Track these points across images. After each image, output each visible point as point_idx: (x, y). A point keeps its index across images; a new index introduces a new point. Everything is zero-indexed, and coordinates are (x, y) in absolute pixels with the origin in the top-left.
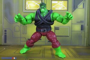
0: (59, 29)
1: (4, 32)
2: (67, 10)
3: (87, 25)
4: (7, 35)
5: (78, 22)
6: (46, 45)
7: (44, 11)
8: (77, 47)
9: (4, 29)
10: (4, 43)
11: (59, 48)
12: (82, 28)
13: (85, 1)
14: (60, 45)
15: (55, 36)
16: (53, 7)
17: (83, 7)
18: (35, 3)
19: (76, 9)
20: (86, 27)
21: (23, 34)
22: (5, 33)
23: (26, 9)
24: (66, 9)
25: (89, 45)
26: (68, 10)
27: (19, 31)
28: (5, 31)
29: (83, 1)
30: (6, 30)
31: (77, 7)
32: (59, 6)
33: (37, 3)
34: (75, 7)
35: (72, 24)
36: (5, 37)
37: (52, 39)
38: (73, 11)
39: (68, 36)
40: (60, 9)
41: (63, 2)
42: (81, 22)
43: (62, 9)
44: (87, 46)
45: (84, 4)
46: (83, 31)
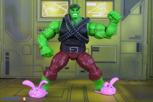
0: (98, 50)
1: (5, 56)
3: (147, 43)
4: (11, 60)
5: (131, 38)
9: (5, 52)
10: (4, 75)
12: (139, 48)
13: (143, 2)
16: (88, 12)
17: (140, 13)
20: (145, 46)
21: (37, 58)
22: (7, 58)
23: (42, 16)
25: (151, 77)
27: (31, 54)
29: (141, 1)
30: (7, 52)
31: (129, 12)
32: (99, 11)
33: (62, 6)
34: (126, 13)
35: (121, 41)
36: (7, 64)
39: (114, 62)
41: (105, 3)
42: (137, 37)
45: (141, 6)
46: (140, 52)
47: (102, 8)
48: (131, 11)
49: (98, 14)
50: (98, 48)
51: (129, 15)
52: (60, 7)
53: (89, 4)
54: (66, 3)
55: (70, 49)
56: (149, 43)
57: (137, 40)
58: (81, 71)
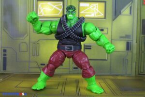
0: (90, 48)
1: (3, 53)
2: (103, 17)
4: (8, 57)
5: (121, 37)
6: (70, 74)
7: (72, 18)
8: (119, 78)
9: (3, 49)
10: (2, 70)
11: (93, 78)
12: (128, 47)
13: (133, 4)
14: (94, 73)
15: (87, 59)
16: (81, 12)
17: (130, 13)
18: (52, 5)
19: (118, 15)
20: (135, 44)
21: (33, 55)
22: (5, 55)
24: (102, 15)
25: (139, 74)
26: (105, 18)
27: (27, 51)
28: (5, 51)
29: (131, 3)
30: (6, 49)
31: (120, 13)
32: (91, 11)
33: (57, 6)
34: (117, 13)
35: (112, 40)
36: (5, 60)
37: (83, 64)
38: (114, 20)
39: (105, 60)
40: (93, 15)
42: (127, 36)
43: (96, 16)
44: (136, 76)
46: (130, 51)
47: (95, 8)
48: (122, 11)
49: (91, 14)
50: (90, 46)
51: (120, 15)
52: (55, 7)
53: (82, 4)
54: (61, 3)
55: (66, 48)
56: (138, 42)
57: (127, 39)
58: (74, 68)
